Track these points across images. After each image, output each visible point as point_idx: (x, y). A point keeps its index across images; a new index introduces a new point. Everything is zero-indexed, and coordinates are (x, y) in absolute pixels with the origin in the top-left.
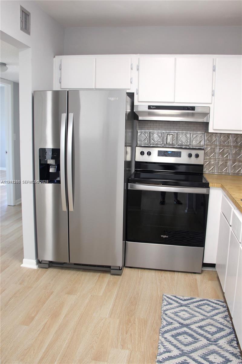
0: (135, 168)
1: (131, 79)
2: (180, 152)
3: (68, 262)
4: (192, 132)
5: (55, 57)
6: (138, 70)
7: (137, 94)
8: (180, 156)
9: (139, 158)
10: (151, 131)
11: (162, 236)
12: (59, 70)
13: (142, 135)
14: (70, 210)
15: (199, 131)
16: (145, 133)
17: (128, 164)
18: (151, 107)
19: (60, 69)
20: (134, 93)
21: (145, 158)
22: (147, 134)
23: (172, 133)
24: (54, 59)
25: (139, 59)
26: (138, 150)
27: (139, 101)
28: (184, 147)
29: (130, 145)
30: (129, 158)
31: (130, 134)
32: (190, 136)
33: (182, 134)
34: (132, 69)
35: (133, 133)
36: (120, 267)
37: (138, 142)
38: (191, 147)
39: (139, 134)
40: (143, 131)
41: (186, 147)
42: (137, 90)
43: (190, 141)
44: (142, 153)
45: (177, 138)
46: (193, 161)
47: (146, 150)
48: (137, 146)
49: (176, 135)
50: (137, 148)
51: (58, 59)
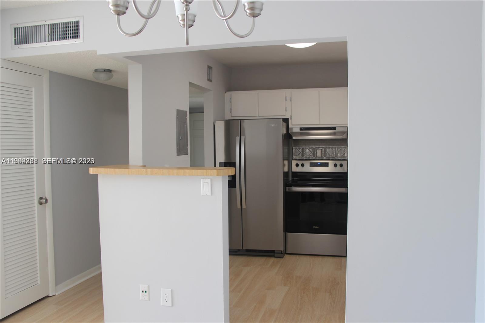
0: (292, 178)
1: (286, 108)
2: (328, 163)
3: (242, 249)
4: (337, 147)
5: (226, 93)
6: (291, 101)
7: (291, 119)
8: (328, 166)
9: (295, 169)
10: (303, 147)
11: (314, 227)
12: (229, 102)
13: (296, 150)
14: (243, 207)
15: (343, 145)
16: (299, 149)
17: (286, 174)
18: (302, 129)
19: (231, 102)
20: (288, 118)
21: (300, 169)
22: (300, 150)
23: (321, 148)
24: (226, 94)
25: (291, 93)
26: (294, 163)
27: (293, 124)
28: (331, 159)
29: (287, 159)
30: (286, 170)
31: (286, 150)
32: (336, 149)
33: (329, 149)
34: (286, 100)
35: (289, 149)
36: (282, 251)
37: (294, 156)
38: (337, 159)
39: (294, 150)
40: (297, 147)
41: (333, 159)
42: (291, 116)
43: (336, 154)
44: (297, 165)
45: (325, 152)
46: (338, 169)
47: (300, 163)
48: (293, 160)
49: (324, 150)
50: (292, 161)
51: (229, 94)
